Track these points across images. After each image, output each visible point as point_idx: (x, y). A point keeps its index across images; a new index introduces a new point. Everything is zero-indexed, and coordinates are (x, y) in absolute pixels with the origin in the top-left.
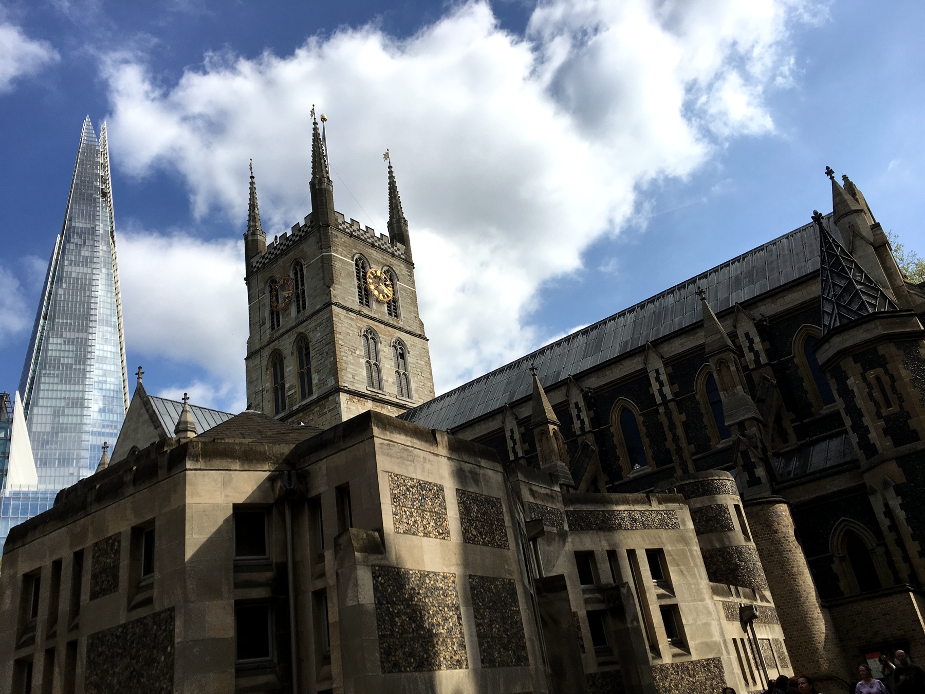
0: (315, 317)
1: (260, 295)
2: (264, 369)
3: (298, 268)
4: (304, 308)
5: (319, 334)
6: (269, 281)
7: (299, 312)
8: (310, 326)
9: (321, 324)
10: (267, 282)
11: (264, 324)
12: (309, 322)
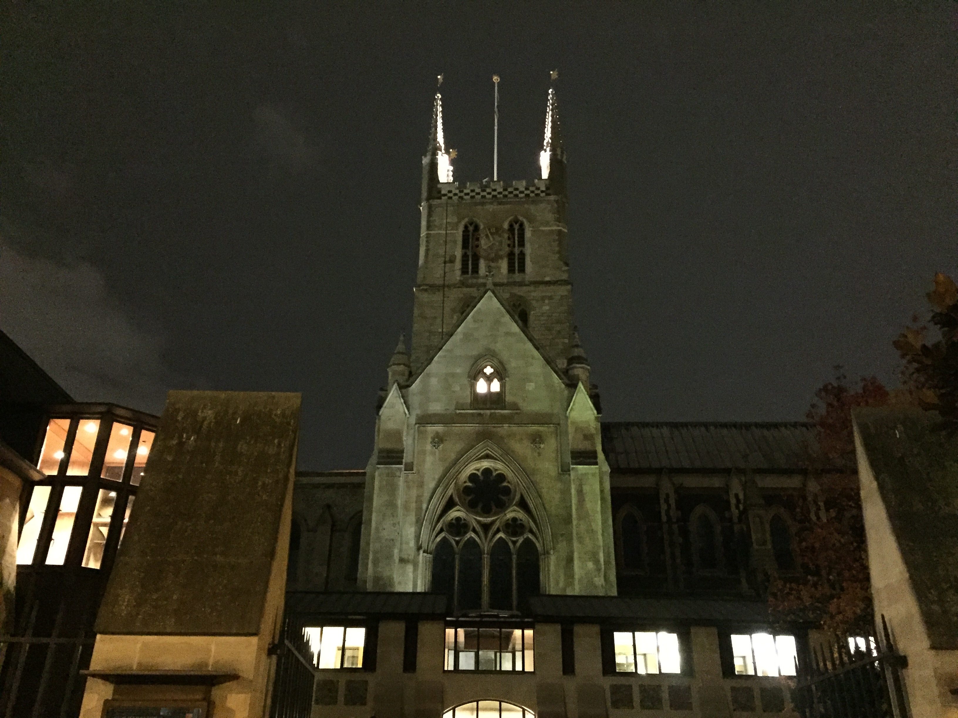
0: (542, 288)
1: (449, 228)
2: (447, 310)
3: (516, 227)
4: (522, 269)
5: (547, 308)
6: (466, 220)
7: (511, 270)
8: (533, 294)
9: (550, 298)
10: (463, 219)
11: (452, 261)
12: (532, 288)
